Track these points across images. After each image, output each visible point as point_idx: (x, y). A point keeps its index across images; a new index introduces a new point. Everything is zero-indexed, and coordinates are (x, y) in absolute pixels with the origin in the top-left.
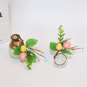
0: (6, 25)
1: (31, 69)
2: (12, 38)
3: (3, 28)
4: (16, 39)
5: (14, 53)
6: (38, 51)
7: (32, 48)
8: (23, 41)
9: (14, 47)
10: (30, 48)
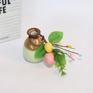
0: (15, 16)
1: (66, 74)
2: (29, 33)
3: (11, 20)
4: (35, 36)
5: (35, 56)
6: (67, 47)
7: (58, 45)
8: (43, 36)
9: (32, 46)
10: (56, 45)
